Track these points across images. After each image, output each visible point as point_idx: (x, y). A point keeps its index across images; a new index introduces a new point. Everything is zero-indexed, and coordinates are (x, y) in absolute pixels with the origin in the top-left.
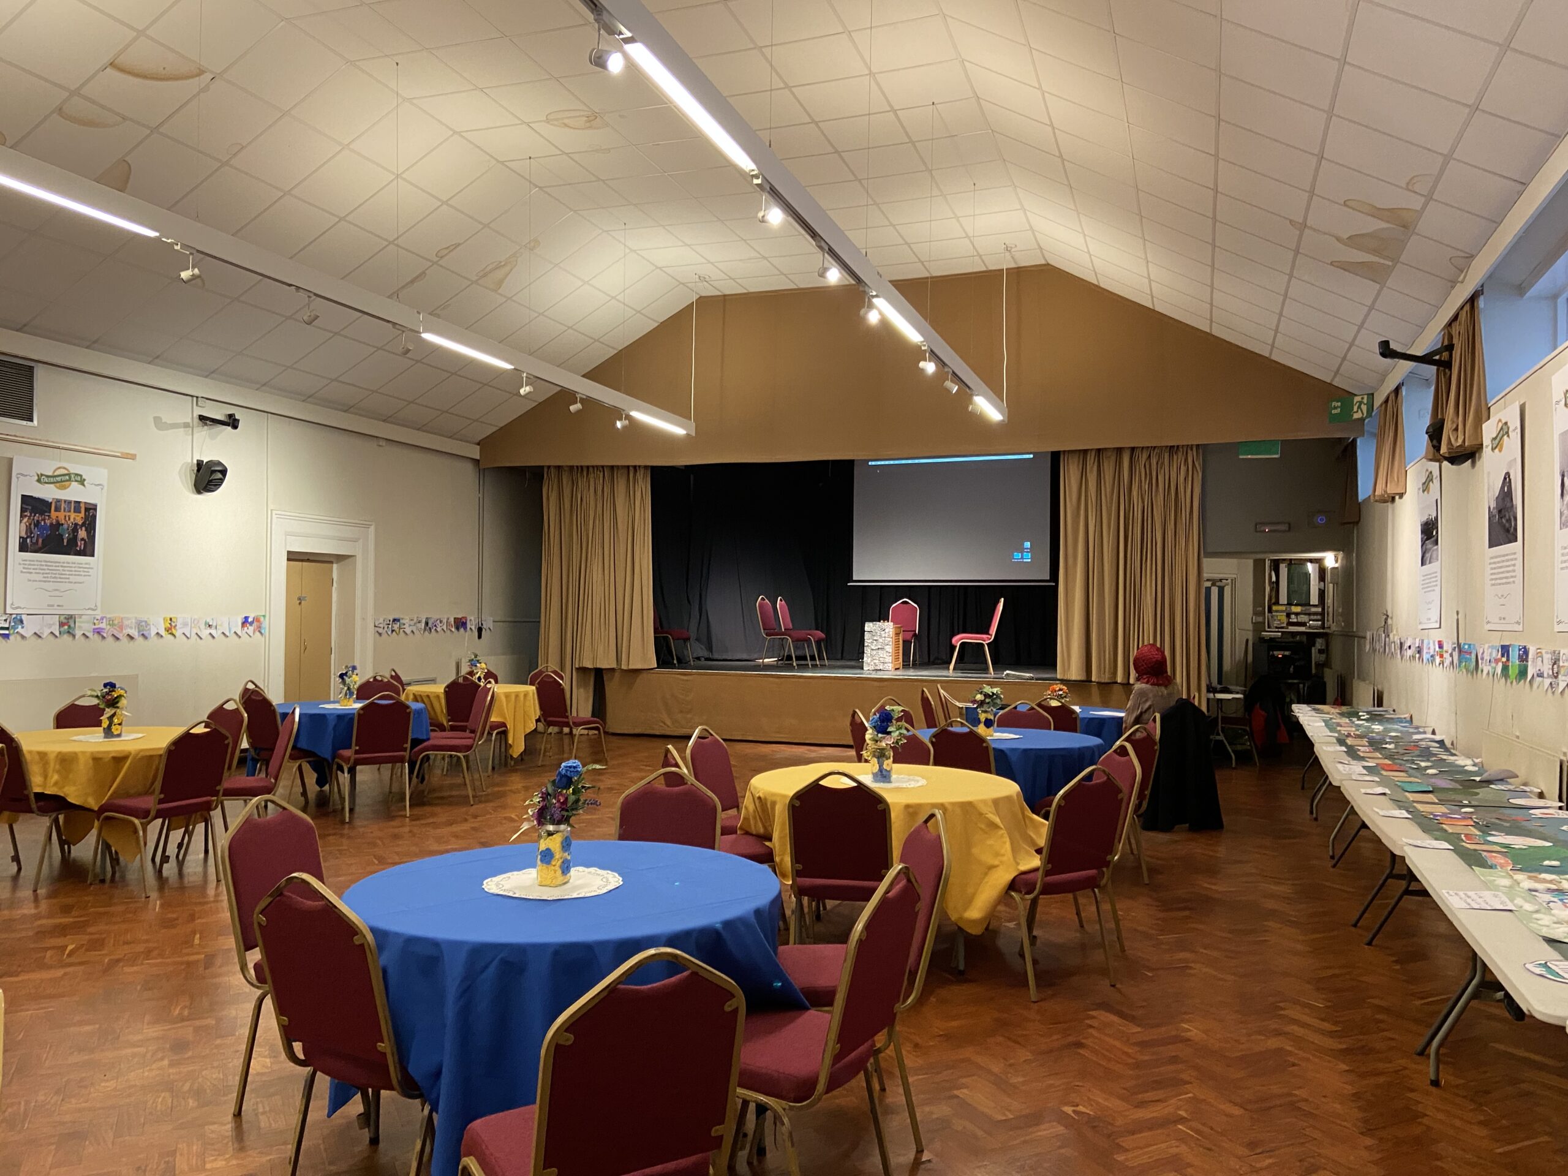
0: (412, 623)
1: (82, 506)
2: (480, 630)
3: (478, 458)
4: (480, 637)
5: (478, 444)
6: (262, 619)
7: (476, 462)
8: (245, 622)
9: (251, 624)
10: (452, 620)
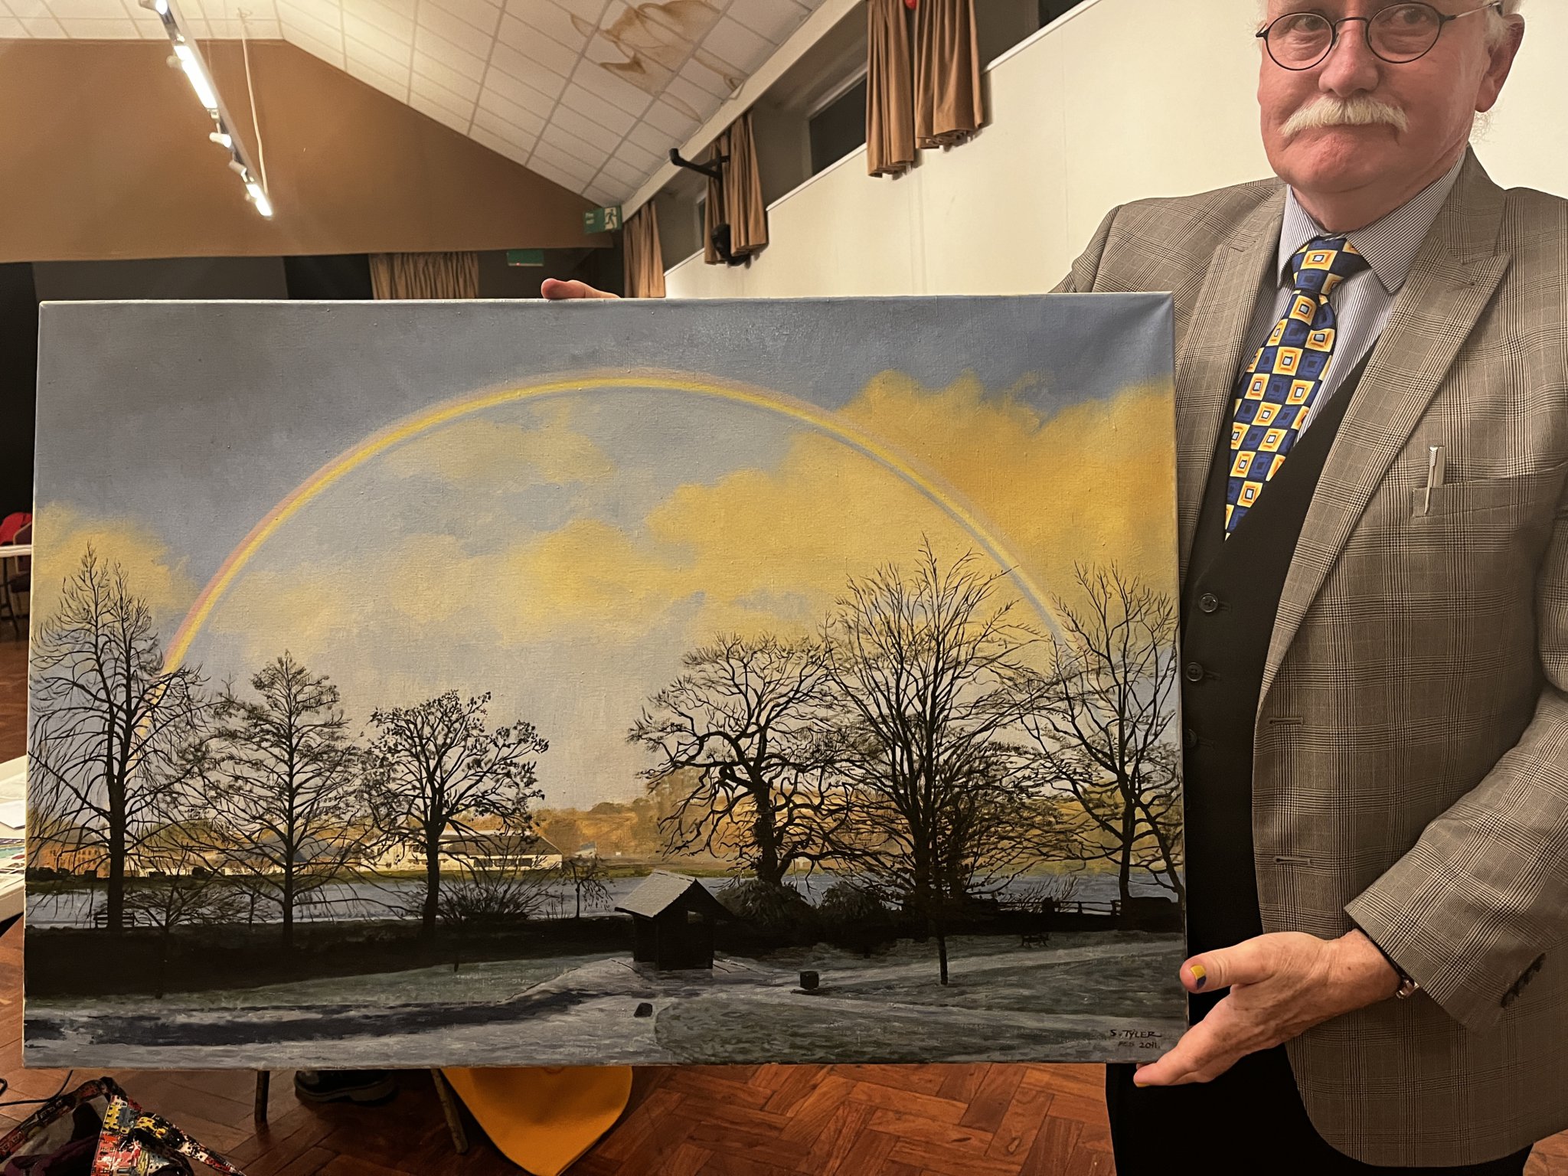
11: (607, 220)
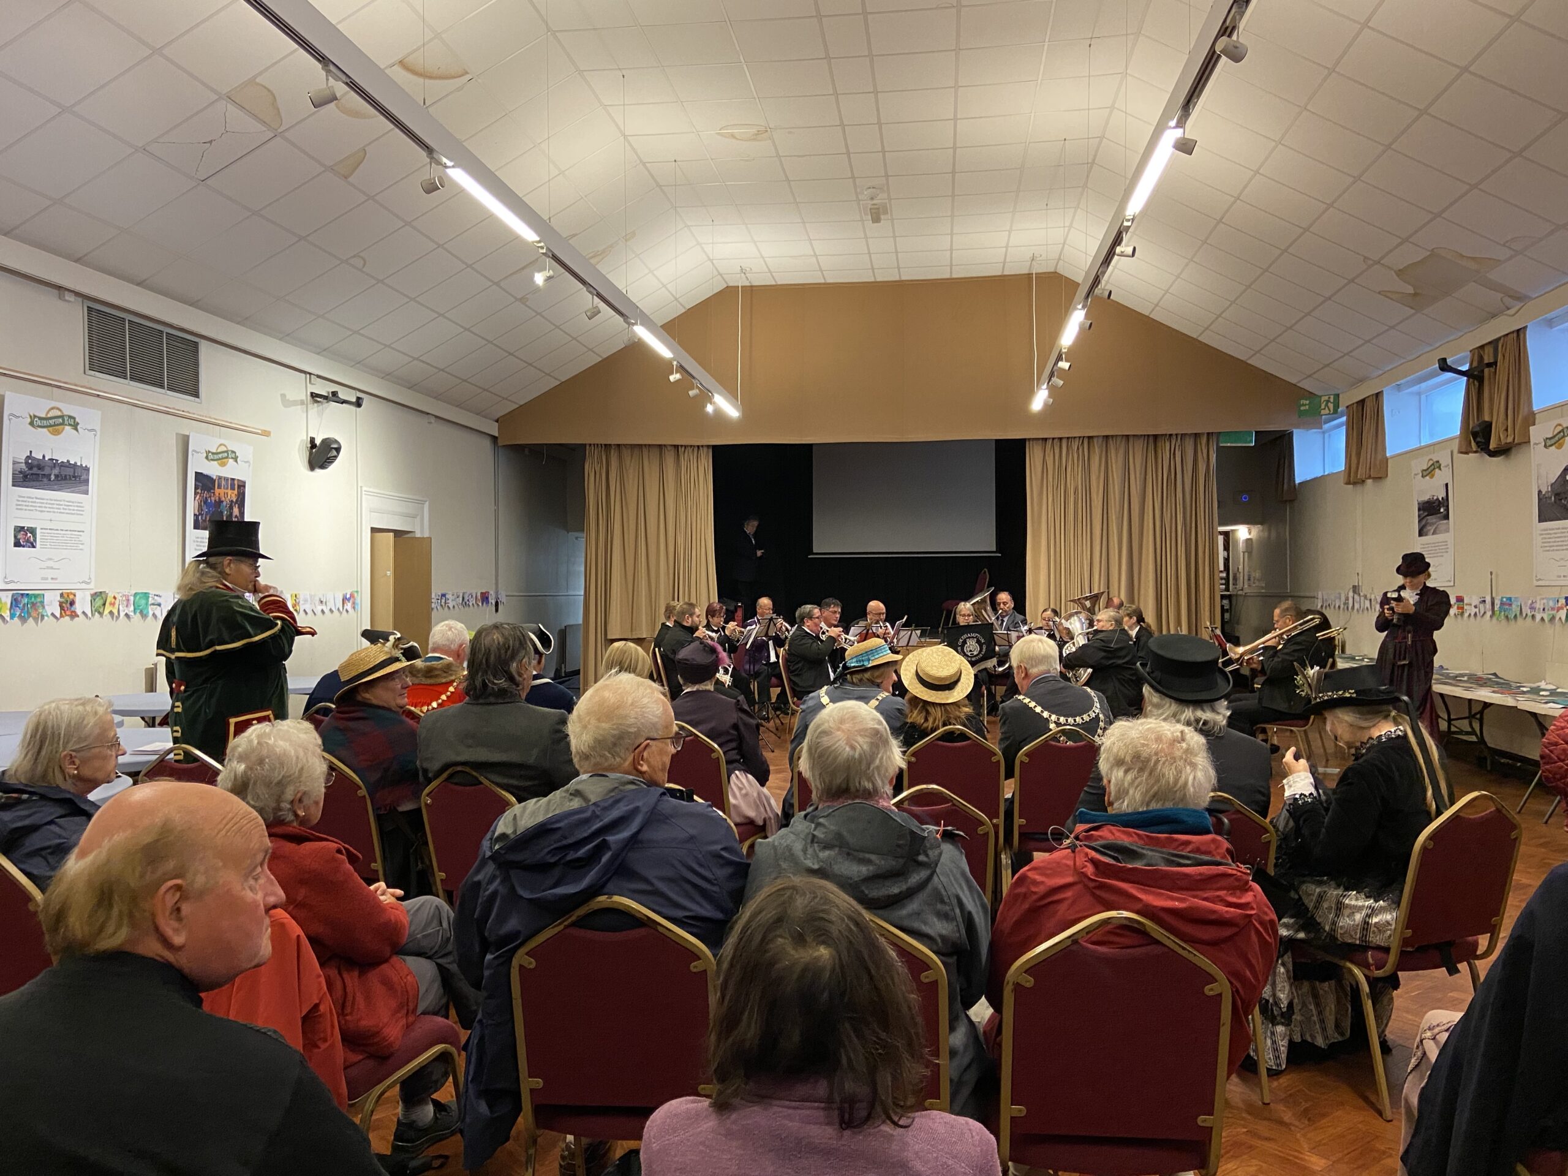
0: (453, 597)
1: (236, 482)
2: (497, 604)
3: (496, 434)
4: (497, 610)
5: (497, 421)
6: (356, 594)
7: (494, 439)
8: (345, 600)
9: (349, 600)
10: (479, 595)
11: (1323, 407)
